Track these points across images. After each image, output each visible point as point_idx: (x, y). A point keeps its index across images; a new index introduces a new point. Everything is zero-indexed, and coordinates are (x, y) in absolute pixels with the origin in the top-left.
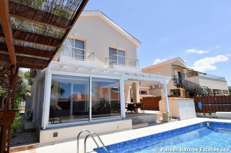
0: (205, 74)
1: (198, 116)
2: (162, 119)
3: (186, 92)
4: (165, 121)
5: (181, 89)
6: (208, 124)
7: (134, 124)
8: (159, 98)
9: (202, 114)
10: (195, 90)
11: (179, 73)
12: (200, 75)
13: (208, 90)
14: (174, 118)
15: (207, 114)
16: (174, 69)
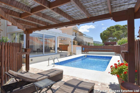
0: (86, 35)
1: (82, 53)
2: (69, 54)
3: (77, 43)
4: (71, 55)
5: (76, 41)
6: (86, 56)
7: (60, 56)
8: (68, 45)
9: (84, 53)
10: (81, 42)
11: (75, 33)
12: (84, 35)
13: (86, 42)
14: (74, 54)
15: (86, 53)
16: (74, 31)
